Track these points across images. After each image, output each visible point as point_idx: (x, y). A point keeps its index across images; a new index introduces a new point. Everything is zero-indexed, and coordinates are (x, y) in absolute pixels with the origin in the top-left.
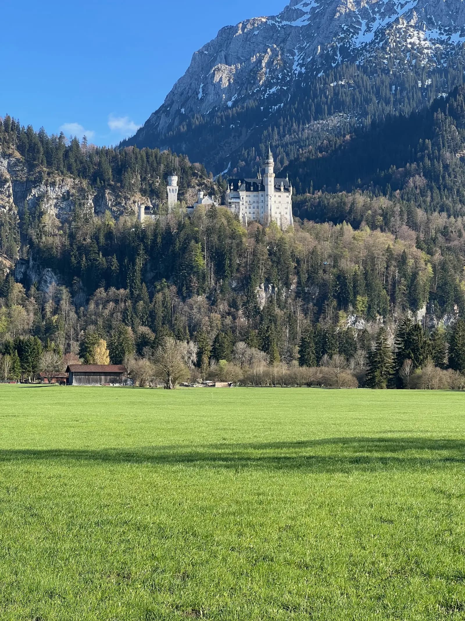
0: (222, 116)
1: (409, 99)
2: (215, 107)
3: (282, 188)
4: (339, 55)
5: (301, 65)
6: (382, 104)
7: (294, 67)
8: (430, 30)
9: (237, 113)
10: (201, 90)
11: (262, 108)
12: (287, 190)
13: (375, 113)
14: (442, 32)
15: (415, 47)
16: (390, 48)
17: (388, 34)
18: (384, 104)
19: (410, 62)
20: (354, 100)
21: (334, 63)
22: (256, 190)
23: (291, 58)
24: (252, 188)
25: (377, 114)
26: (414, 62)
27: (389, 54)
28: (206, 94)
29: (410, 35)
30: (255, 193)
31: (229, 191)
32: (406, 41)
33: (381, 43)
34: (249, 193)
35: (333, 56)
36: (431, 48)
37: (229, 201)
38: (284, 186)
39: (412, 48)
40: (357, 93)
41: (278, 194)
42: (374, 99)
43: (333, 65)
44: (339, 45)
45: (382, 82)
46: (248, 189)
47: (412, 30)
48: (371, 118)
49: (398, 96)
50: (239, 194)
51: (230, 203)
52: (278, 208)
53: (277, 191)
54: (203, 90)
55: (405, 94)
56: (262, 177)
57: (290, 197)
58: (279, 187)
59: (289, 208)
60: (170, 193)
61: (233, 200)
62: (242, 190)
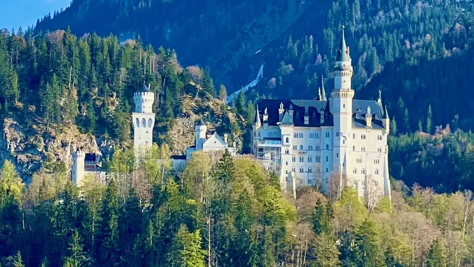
3: (369, 121)
12: (378, 124)
22: (315, 123)
24: (306, 119)
30: (313, 130)
31: (259, 123)
34: (300, 130)
37: (260, 145)
38: (374, 116)
41: (360, 132)
46: (298, 122)
50: (280, 131)
51: (261, 149)
52: (359, 161)
53: (358, 127)
56: (328, 96)
57: (385, 138)
58: (362, 118)
59: (382, 161)
60: (138, 126)
61: (267, 144)
62: (287, 124)
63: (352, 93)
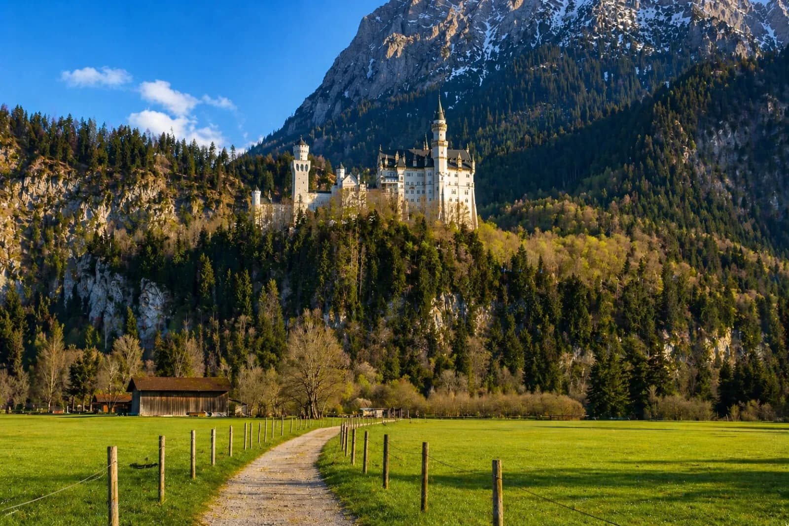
0: (396, 101)
1: (625, 88)
2: (387, 90)
3: (460, 164)
4: (538, 33)
5: (495, 43)
6: (593, 93)
7: (486, 45)
8: (645, 9)
9: (415, 98)
10: (370, 67)
11: (446, 93)
12: (467, 167)
13: (585, 103)
14: (660, 11)
15: (628, 28)
16: (599, 29)
17: (595, 12)
18: (595, 93)
19: (623, 45)
20: (559, 88)
21: (534, 43)
22: (421, 166)
23: (482, 32)
24: (415, 164)
25: (587, 105)
26: (628, 45)
27: (598, 35)
28: (377, 72)
29: (620, 14)
30: (420, 171)
31: (382, 167)
32: (616, 21)
33: (587, 23)
34: (410, 171)
35: (532, 35)
36: (648, 30)
37: (382, 182)
38: (463, 161)
39: (625, 29)
40: (563, 80)
41: (453, 172)
42: (583, 86)
43: (533, 45)
44: (538, 22)
45: (593, 68)
46: (409, 165)
47: (623, 8)
48: (580, 108)
49: (613, 85)
50: (397, 172)
51: (384, 185)
52: (454, 192)
53: (452, 168)
54: (373, 68)
55: (620, 81)
56: (430, 148)
57: (472, 177)
58: (454, 161)
59: (470, 193)
60: (298, 170)
61: (387, 181)
62: (402, 167)
63: (446, 143)
